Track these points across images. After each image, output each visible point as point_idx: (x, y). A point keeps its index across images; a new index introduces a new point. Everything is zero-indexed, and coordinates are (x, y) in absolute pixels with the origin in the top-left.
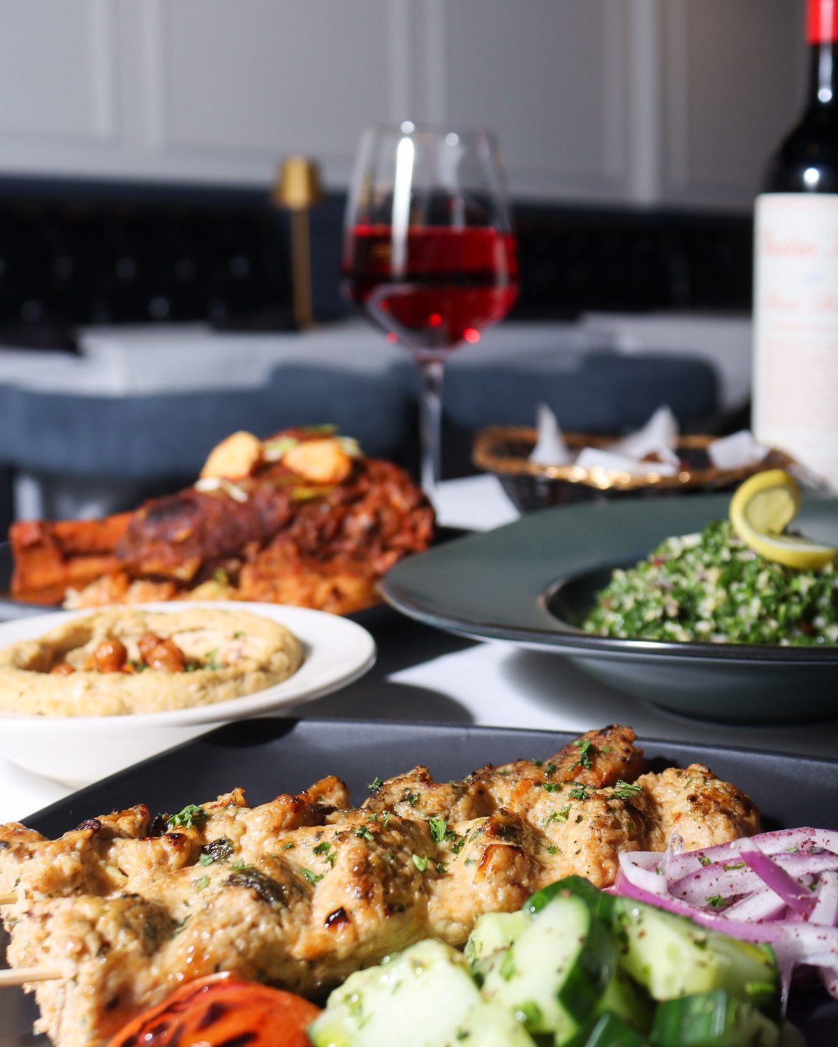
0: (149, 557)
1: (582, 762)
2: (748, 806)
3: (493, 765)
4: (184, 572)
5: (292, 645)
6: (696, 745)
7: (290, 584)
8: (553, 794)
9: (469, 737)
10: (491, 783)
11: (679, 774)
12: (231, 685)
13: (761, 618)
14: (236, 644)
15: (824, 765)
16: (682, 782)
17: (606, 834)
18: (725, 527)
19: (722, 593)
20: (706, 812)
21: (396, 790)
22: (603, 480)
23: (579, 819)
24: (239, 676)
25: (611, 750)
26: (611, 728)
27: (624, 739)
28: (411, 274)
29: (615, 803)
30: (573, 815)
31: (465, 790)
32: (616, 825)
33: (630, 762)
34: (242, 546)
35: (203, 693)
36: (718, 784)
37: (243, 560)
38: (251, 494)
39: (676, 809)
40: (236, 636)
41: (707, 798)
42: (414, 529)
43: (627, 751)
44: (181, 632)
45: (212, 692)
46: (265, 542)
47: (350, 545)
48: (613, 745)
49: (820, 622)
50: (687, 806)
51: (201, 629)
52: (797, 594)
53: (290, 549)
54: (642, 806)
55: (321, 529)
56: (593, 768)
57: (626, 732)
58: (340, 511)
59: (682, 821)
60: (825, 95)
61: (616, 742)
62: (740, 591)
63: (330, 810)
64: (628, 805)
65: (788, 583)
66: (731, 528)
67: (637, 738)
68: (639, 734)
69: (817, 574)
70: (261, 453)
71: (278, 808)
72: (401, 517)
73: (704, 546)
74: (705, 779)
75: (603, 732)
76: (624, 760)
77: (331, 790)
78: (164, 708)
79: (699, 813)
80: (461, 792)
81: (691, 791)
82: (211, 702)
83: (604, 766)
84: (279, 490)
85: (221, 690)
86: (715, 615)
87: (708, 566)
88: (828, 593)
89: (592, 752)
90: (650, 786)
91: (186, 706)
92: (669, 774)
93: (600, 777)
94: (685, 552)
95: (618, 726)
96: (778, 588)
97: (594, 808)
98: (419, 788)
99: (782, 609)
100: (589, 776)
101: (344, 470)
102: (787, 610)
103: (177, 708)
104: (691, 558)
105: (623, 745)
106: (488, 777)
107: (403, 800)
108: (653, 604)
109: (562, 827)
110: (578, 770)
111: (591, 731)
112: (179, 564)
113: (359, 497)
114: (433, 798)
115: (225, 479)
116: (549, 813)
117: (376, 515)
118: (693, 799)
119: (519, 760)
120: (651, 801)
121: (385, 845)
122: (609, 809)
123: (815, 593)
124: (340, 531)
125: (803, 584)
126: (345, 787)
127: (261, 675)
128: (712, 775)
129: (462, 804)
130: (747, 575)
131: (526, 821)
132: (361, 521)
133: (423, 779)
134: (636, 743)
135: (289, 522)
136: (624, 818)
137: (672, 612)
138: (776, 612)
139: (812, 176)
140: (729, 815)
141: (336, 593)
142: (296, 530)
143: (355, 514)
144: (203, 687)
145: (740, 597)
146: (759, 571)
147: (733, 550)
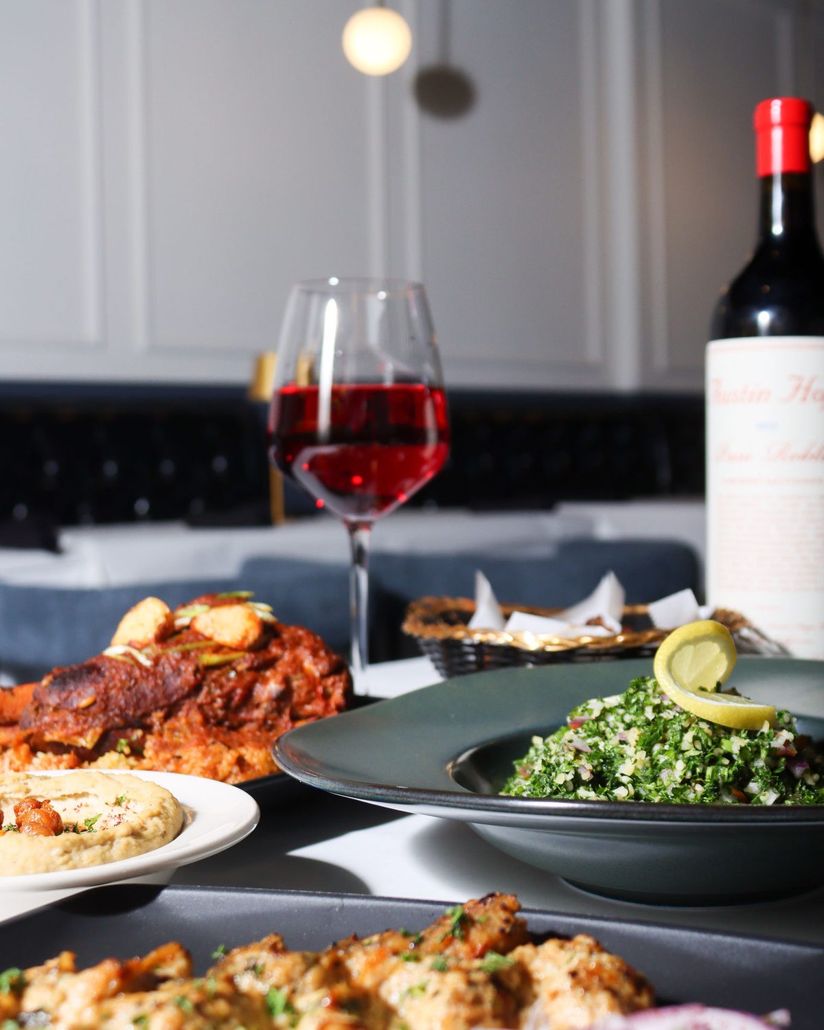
0: (50, 726)
1: (453, 931)
2: (640, 984)
3: (359, 935)
4: (87, 742)
5: (171, 809)
6: (593, 918)
7: (192, 754)
8: (411, 965)
9: (342, 907)
10: (349, 955)
11: (562, 947)
12: (98, 849)
13: (685, 782)
14: (118, 810)
15: (740, 941)
16: (563, 956)
17: (464, 1011)
18: (650, 684)
19: (642, 755)
20: (587, 989)
21: (240, 959)
22: (531, 643)
23: (436, 993)
24: (108, 841)
25: (489, 919)
26: (492, 895)
27: (505, 908)
28: (336, 435)
29: (478, 977)
30: (431, 989)
31: (316, 961)
32: (477, 1001)
33: (510, 934)
34: (147, 714)
35: (66, 857)
36: (605, 958)
37: (148, 729)
38: (156, 661)
39: (554, 986)
40: (118, 802)
41: (591, 973)
42: (326, 696)
43: (507, 921)
44: (63, 797)
45: (75, 856)
46: (171, 712)
47: (258, 714)
48: (491, 914)
49: (754, 787)
50: (567, 983)
51: (84, 795)
52: (728, 755)
53: (196, 717)
54: (515, 980)
55: (228, 697)
56: (465, 938)
57: (509, 901)
58: (248, 678)
59: (559, 1000)
60: (778, 229)
61: (495, 911)
62: (663, 752)
63: (165, 979)
64: (496, 979)
65: (717, 744)
66: (656, 685)
67: (520, 909)
68: (525, 905)
69: (752, 734)
70: (170, 619)
71: (103, 973)
72: (312, 683)
73: (626, 705)
74: (591, 953)
75: (483, 901)
76: (502, 931)
77: (173, 958)
78: (24, 871)
79: (580, 991)
80: (314, 962)
81: (573, 965)
82: (75, 867)
83: (478, 937)
84: (185, 655)
85: (86, 855)
86: (635, 780)
87: (629, 727)
88: (764, 754)
89: (466, 922)
90: (527, 959)
91: (47, 871)
92: (550, 947)
93: (473, 949)
94: (605, 712)
95: (501, 895)
96: (705, 748)
97: (454, 981)
98: (264, 957)
99: (709, 771)
100: (460, 947)
101: (253, 634)
102: (715, 772)
103: (37, 872)
104: (611, 718)
105: (503, 915)
106: (346, 948)
107: (247, 969)
108: (564, 767)
109: (417, 1003)
110: (448, 941)
111: (471, 901)
112: (81, 734)
113: (271, 663)
114: (277, 968)
115: (130, 644)
116: (405, 987)
117: (286, 681)
118: (574, 974)
119: (387, 931)
120: (525, 976)
121: (206, 1016)
122: (471, 983)
123: (749, 755)
124: (248, 698)
125: (735, 744)
126: (188, 955)
127: (132, 840)
128: (599, 947)
129: (312, 976)
130: (671, 736)
131: (377, 996)
132: (272, 687)
133: (274, 949)
134: (518, 915)
135: (196, 689)
136: (489, 994)
137: (586, 776)
138: (703, 775)
139: (764, 318)
140: (614, 993)
141: (241, 762)
142: (201, 698)
143: (265, 681)
144: (66, 852)
145: (662, 759)
146: (684, 730)
147: (658, 709)
